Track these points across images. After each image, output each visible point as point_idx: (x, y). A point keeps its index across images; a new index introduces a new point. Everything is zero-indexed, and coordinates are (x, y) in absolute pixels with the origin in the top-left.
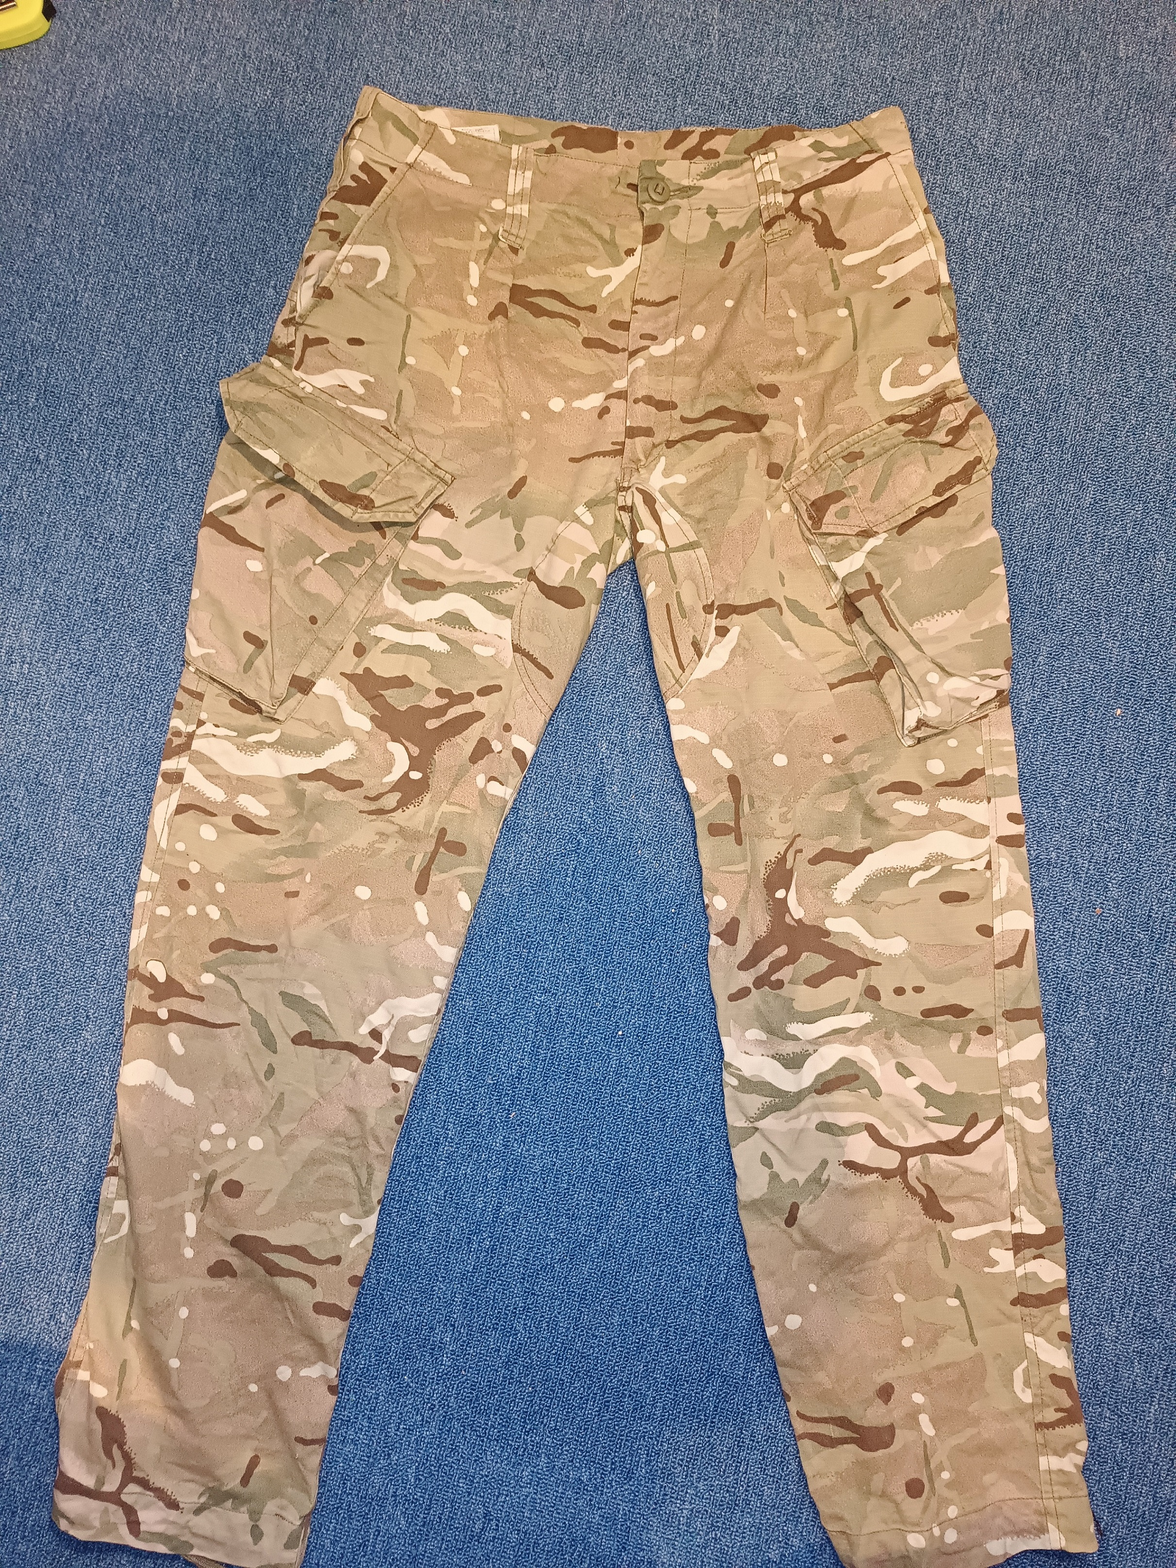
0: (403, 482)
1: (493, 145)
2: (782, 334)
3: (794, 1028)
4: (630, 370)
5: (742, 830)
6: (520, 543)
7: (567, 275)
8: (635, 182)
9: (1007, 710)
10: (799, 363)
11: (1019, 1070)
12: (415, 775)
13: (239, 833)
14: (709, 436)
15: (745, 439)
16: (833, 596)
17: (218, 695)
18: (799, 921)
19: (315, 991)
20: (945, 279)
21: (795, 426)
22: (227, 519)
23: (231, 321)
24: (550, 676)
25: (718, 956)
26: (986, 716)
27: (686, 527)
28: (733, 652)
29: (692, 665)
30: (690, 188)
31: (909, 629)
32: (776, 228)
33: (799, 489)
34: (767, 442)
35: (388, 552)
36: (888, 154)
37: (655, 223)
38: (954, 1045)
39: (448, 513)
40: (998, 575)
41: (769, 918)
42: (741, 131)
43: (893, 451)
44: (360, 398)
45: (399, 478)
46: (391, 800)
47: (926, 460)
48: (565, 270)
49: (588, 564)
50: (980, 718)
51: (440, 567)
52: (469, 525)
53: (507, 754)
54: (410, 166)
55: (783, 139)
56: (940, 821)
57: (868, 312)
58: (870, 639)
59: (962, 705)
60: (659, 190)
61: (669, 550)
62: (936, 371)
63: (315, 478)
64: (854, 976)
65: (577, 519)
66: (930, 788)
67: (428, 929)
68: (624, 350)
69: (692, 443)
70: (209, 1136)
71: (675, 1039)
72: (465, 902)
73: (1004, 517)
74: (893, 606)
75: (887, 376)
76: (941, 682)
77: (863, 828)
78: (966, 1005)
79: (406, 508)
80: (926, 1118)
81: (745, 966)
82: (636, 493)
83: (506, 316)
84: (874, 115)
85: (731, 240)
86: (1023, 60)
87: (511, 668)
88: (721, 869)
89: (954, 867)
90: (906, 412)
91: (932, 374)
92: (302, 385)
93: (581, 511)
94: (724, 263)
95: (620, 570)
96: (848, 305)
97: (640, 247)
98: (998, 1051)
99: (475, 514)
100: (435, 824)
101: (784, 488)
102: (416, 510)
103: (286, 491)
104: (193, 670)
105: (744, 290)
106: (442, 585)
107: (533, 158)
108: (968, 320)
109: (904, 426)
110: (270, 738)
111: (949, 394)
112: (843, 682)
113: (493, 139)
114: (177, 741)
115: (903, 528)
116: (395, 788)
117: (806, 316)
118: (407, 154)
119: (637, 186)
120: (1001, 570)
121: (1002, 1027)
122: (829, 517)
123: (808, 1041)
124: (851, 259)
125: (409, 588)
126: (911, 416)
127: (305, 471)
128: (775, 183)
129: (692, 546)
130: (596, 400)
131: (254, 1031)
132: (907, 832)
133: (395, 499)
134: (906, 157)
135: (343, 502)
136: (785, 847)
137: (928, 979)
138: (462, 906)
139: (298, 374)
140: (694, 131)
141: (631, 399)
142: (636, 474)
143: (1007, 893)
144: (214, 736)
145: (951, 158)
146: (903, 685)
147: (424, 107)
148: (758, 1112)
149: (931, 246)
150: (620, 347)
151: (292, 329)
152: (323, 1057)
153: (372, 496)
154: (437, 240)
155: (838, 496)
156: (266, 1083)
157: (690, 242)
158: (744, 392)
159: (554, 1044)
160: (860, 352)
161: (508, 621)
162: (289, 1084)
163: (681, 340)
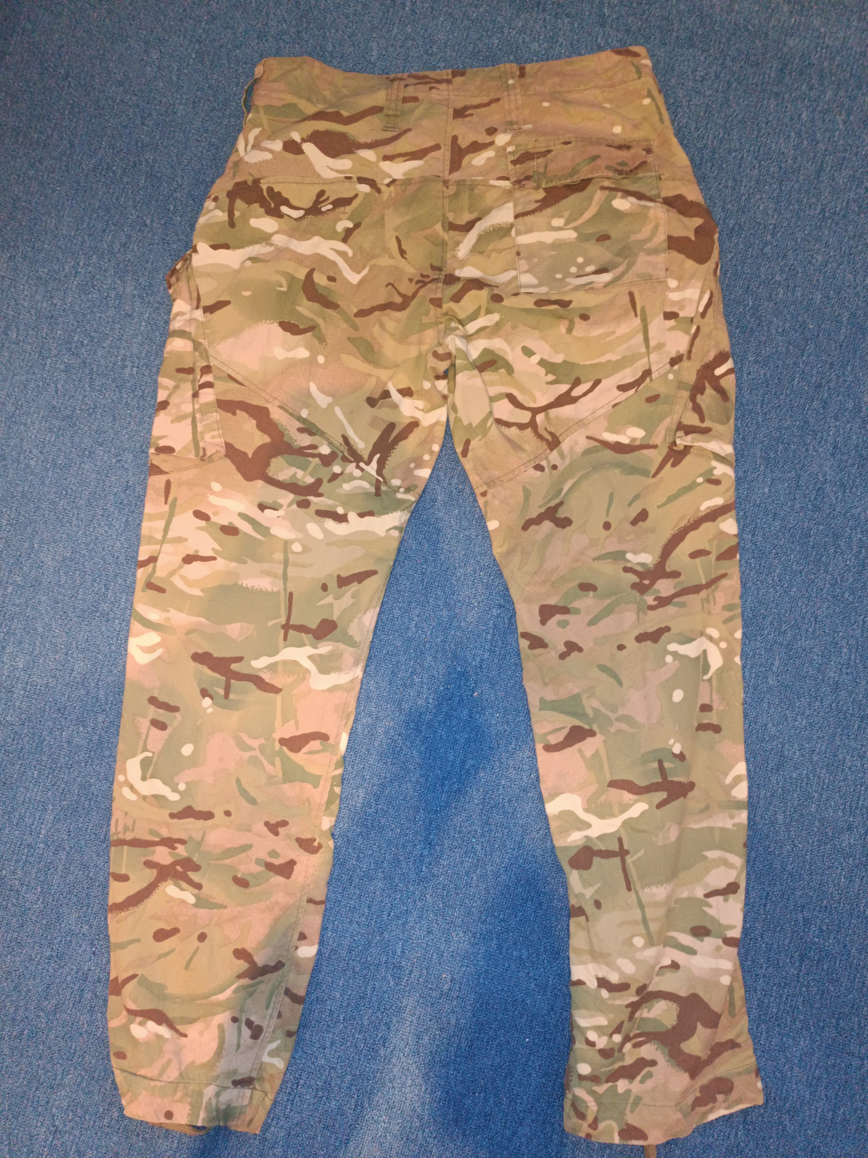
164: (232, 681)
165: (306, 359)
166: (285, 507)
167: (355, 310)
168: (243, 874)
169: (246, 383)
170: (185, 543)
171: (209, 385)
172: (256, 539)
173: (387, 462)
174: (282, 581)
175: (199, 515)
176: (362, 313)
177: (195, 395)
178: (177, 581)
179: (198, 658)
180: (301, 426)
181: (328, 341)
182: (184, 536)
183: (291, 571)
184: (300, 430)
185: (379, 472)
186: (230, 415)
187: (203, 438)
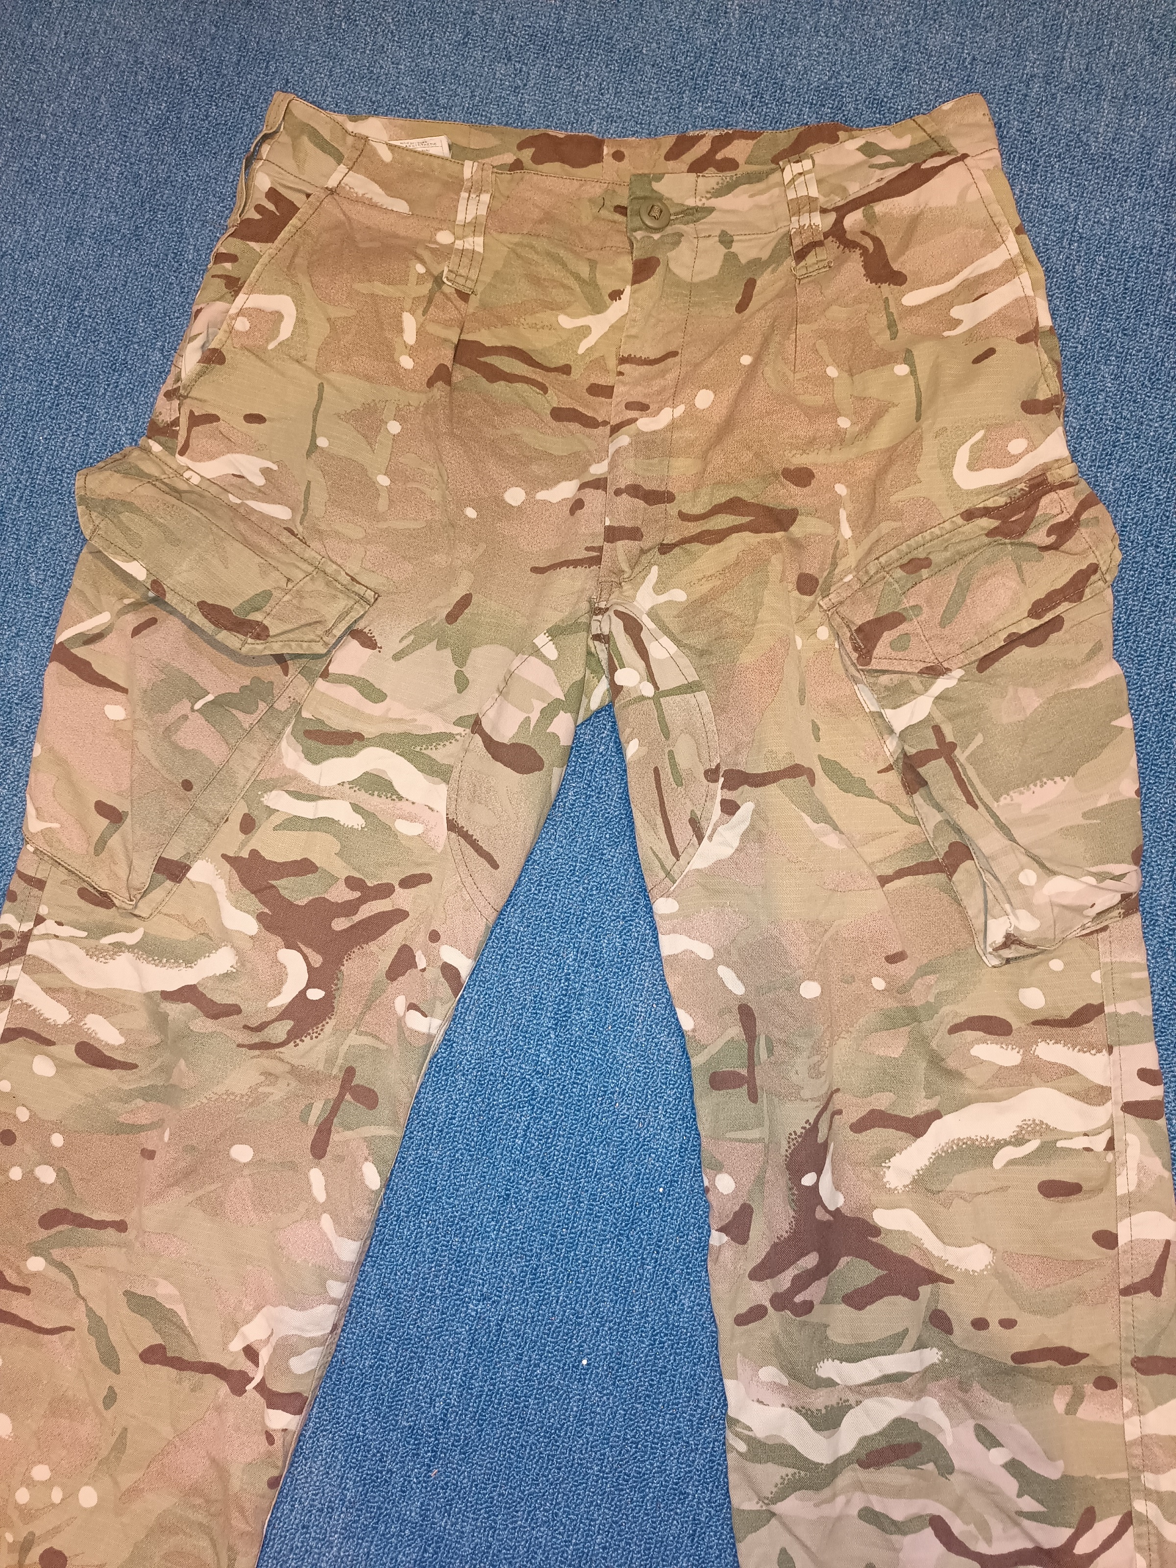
0: (308, 603)
1: (440, 161)
2: (819, 400)
3: (828, 1369)
4: (611, 450)
5: (758, 1082)
6: (462, 683)
7: (534, 326)
8: (624, 202)
9: (1136, 919)
10: (840, 439)
11: (1156, 1450)
12: (315, 994)
13: (83, 1066)
14: (717, 537)
15: (767, 541)
16: (888, 754)
17: (64, 882)
18: (837, 1213)
19: (174, 1291)
20: (1046, 321)
21: (836, 523)
22: (80, 652)
23: (104, 394)
24: (495, 866)
25: (721, 1258)
26: (1104, 929)
27: (684, 662)
28: (745, 836)
29: (690, 850)
30: (697, 209)
31: (994, 806)
32: (811, 259)
33: (841, 609)
34: (796, 544)
35: (290, 692)
36: (965, 156)
37: (649, 256)
38: (1060, 1402)
39: (369, 642)
40: (1122, 729)
41: (792, 1213)
42: (768, 134)
43: (971, 557)
44: (260, 491)
45: (302, 597)
46: (280, 1031)
47: (1019, 569)
48: (530, 320)
49: (549, 712)
50: (1097, 931)
51: (357, 714)
52: (397, 657)
53: (434, 973)
54: (332, 192)
55: (823, 141)
56: (1038, 1074)
57: (936, 368)
58: (939, 817)
59: (1069, 915)
60: (655, 213)
61: (659, 694)
62: (1032, 447)
63: (192, 599)
64: (914, 1296)
65: (536, 652)
66: (1023, 1025)
67: (324, 1208)
68: (605, 423)
69: (696, 547)
70: (29, 1483)
71: (661, 1373)
72: (372, 1178)
73: (1130, 644)
74: (971, 772)
75: (963, 455)
76: (1040, 882)
77: (928, 1082)
78: (1077, 1347)
79: (312, 636)
80: (1020, 1513)
81: (759, 1273)
82: (614, 618)
83: (449, 382)
84: (946, 106)
85: (750, 275)
86: (1151, 29)
87: (444, 852)
88: (728, 1135)
89: (1059, 1144)
90: (990, 504)
91: (1027, 451)
92: (187, 475)
93: (542, 640)
94: (741, 307)
95: (596, 717)
96: (909, 358)
97: (628, 290)
98: (1125, 1416)
99: (406, 642)
100: (340, 1061)
101: (820, 606)
102: (325, 638)
103: (159, 613)
104: (31, 849)
105: (766, 341)
106: (359, 736)
107: (491, 177)
108: (1077, 375)
109: (987, 523)
110: (131, 939)
111: (1053, 477)
112: (900, 874)
113: (441, 154)
114: (7, 944)
115: (985, 662)
116: (286, 1013)
117: (852, 375)
118: (328, 177)
119: (626, 208)
120: (1126, 722)
121: (1130, 1380)
122: (882, 648)
123: (850, 1388)
124: (913, 298)
125: (312, 743)
126: (997, 508)
127: (178, 589)
128: (811, 200)
129: (690, 688)
130: (567, 490)
131: (91, 1341)
132: (990, 1091)
133: (296, 625)
134: (990, 159)
135: (229, 630)
136: (816, 1113)
137: (1022, 1308)
138: (367, 1183)
139: (183, 460)
140: (704, 136)
141: (611, 490)
142: (616, 591)
143: (1139, 1186)
144: (56, 937)
145: (1053, 160)
146: (984, 885)
147: (355, 117)
148: (774, 1490)
149: (1025, 278)
150: (600, 420)
151: (176, 403)
152: (179, 1382)
153: (266, 622)
154: (358, 286)
155: (895, 619)
156: (104, 1412)
157: (696, 280)
158: (764, 478)
159: (495, 1374)
160: (925, 424)
161: (443, 788)
162: (133, 1417)
163: (680, 410)
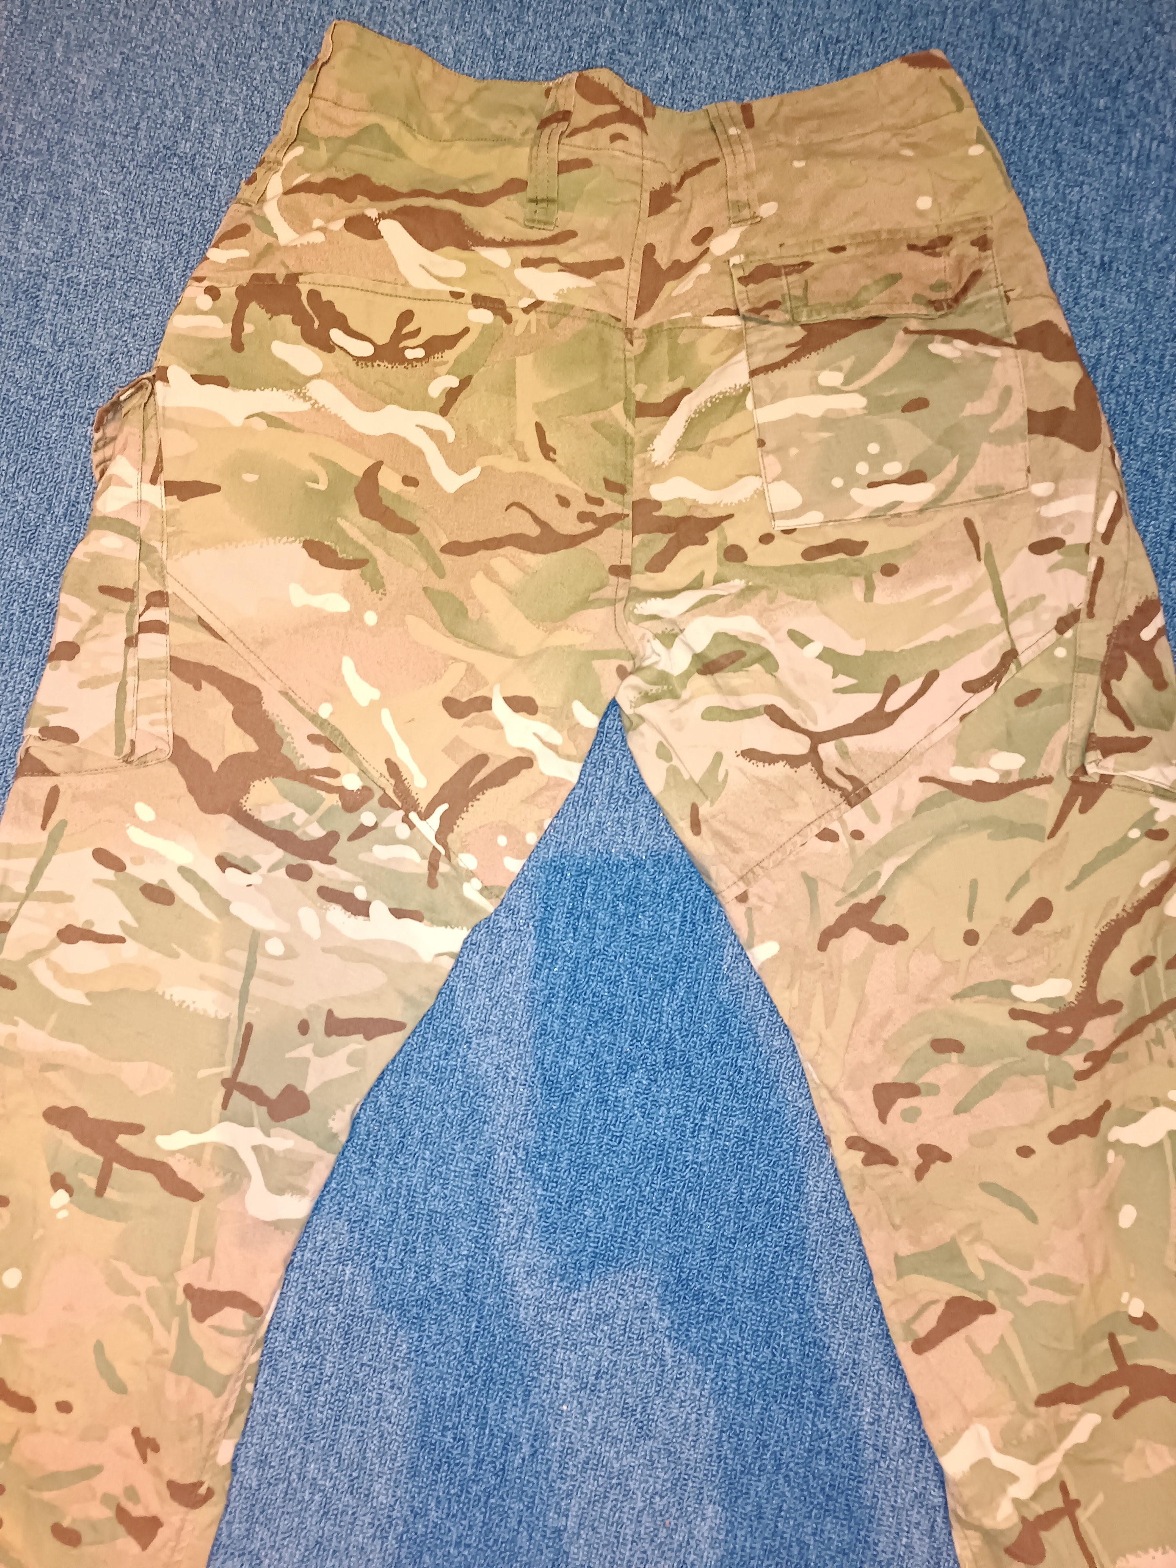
164: (115, 1166)
165: (342, 615)
166: (264, 870)
167: (445, 541)
168: (74, 1520)
169: (229, 638)
170: (68, 905)
171: (161, 628)
172: (203, 918)
173: (459, 822)
174: (237, 1001)
175: (102, 857)
176: (455, 548)
177: (131, 642)
178: (40, 969)
179: (54, 1116)
180: (316, 731)
181: (389, 587)
182: (68, 892)
183: (257, 987)
184: (313, 739)
185: (442, 835)
186: (190, 687)
187: (134, 722)
